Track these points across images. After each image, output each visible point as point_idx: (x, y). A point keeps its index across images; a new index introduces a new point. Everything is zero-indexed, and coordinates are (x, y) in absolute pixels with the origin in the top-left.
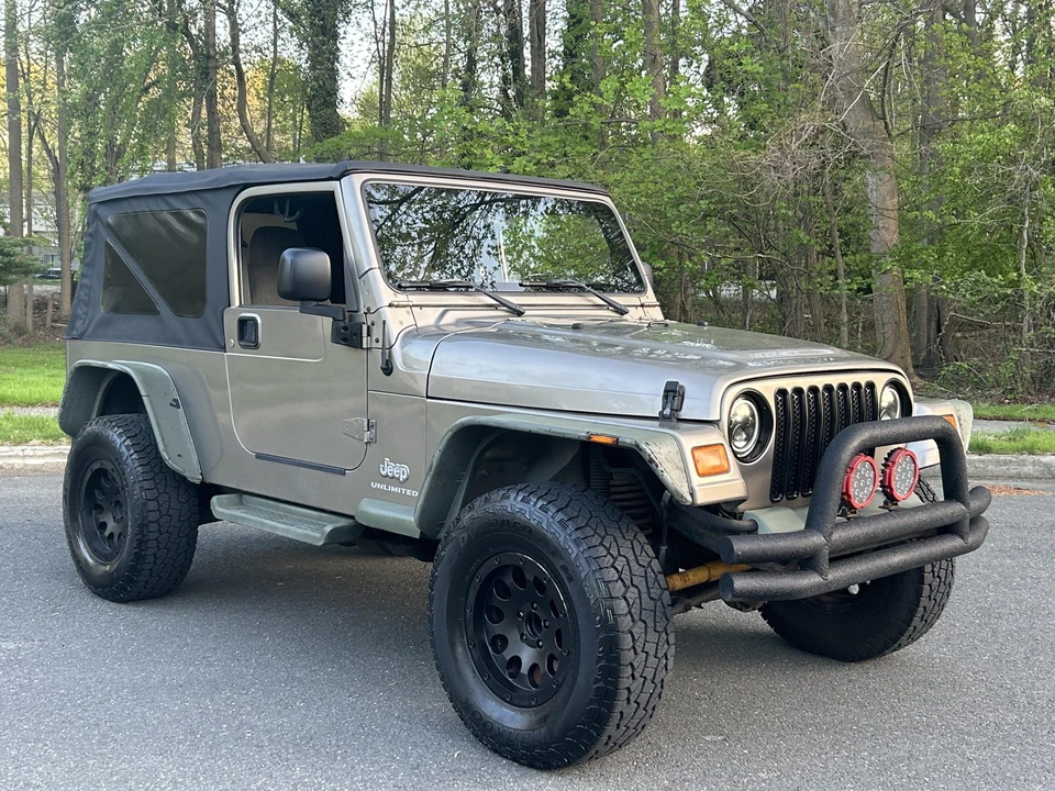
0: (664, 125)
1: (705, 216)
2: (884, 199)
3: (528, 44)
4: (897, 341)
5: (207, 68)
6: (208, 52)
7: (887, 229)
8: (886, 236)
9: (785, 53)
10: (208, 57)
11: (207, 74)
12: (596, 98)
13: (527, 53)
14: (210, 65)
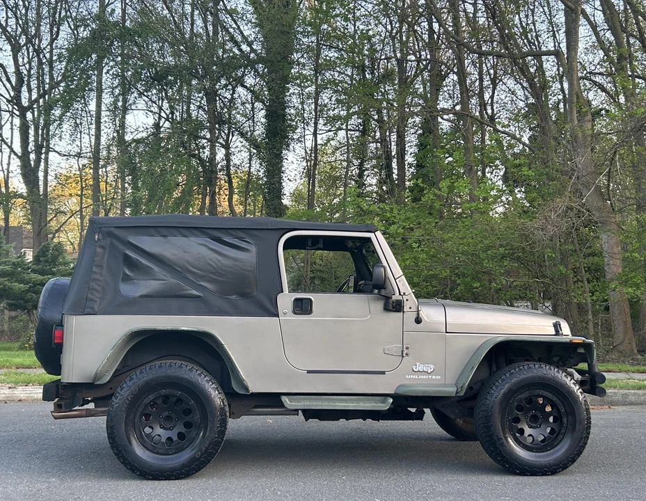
0: (477, 205)
1: (503, 257)
2: (613, 247)
3: (395, 160)
4: (626, 333)
5: (211, 178)
6: (212, 169)
7: (615, 265)
8: (615, 269)
9: (548, 164)
10: (212, 171)
11: (211, 181)
12: (436, 191)
13: (394, 165)
14: (213, 176)
